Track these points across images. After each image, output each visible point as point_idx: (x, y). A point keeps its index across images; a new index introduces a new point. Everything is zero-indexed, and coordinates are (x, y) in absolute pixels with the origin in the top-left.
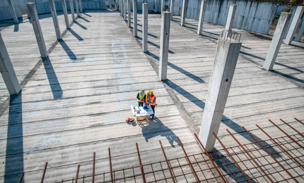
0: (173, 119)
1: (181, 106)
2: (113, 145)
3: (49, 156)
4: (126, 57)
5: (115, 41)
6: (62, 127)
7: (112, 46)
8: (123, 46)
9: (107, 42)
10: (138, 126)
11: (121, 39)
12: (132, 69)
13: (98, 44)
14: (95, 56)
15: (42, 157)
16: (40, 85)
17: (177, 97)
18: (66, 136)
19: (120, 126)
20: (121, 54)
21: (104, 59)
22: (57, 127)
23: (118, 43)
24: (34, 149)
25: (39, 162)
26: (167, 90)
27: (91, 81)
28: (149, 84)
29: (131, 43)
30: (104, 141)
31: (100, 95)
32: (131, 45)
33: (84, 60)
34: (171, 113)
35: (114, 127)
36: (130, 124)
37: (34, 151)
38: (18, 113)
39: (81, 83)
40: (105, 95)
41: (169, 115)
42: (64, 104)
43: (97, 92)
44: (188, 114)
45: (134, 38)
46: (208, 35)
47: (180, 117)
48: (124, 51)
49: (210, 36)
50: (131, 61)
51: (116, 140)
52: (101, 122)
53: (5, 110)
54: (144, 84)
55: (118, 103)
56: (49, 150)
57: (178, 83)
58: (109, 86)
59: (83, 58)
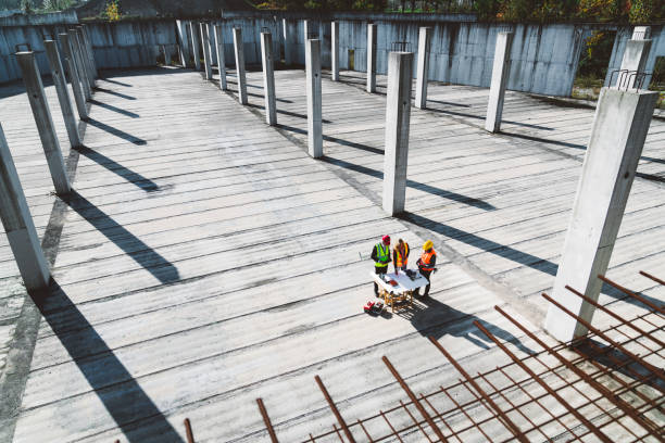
0: (468, 293)
1: (466, 263)
2: (363, 364)
3: (222, 412)
4: (279, 173)
5: (227, 139)
6: (218, 345)
7: (228, 151)
8: (255, 148)
9: (210, 142)
10: (395, 316)
11: (240, 133)
12: (309, 199)
13: (187, 150)
14: (199, 176)
15: (208, 417)
16: (94, 260)
17: (447, 246)
18: (238, 363)
19: (354, 322)
20: (262, 167)
21: (224, 181)
22: (204, 348)
23: (238, 143)
24: (178, 404)
25: (209, 429)
26: (418, 234)
27: (226, 235)
29: (267, 140)
30: (338, 358)
31: (266, 263)
33: (174, 191)
34: (454, 281)
35: (342, 326)
36: (376, 315)
37: (179, 407)
38: (78, 330)
39: (201, 242)
40: (281, 262)
41: (451, 285)
42: (191, 295)
43: (257, 258)
44: (492, 276)
45: (272, 129)
46: (440, 107)
47: (478, 287)
48: (264, 159)
49: (450, 110)
50: (298, 179)
51: (364, 354)
52: (307, 321)
53: (37, 327)
54: (356, 227)
55: (318, 275)
56: (215, 399)
57: (434, 216)
58: (276, 242)
59: (171, 186)
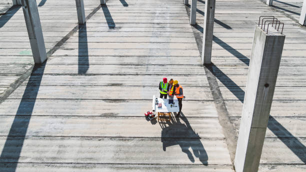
0: (206, 123)
1: (221, 104)
2: (120, 146)
3: (46, 146)
4: (169, 29)
5: (161, 9)
6: (72, 111)
7: (157, 15)
8: (169, 15)
9: (152, 9)
10: (158, 125)
11: (168, 7)
12: (171, 46)
13: (141, 11)
14: (134, 25)
15: (39, 146)
16: (67, 55)
17: (219, 90)
18: (72, 123)
19: (136, 120)
20: (163, 25)
21: (143, 30)
22: (67, 110)
23: (164, 12)
24: (34, 134)
25: (33, 152)
26: (209, 78)
27: (121, 56)
28: (187, 67)
30: (111, 138)
31: (124, 75)
32: (177, 15)
33: (120, 30)
34: (205, 113)
35: (129, 120)
36: (148, 120)
37: (33, 136)
38: (35, 86)
39: (109, 57)
40: (131, 76)
41: (202, 115)
42: (84, 82)
43: (123, 71)
44: (230, 118)
45: (185, 6)
46: (281, 6)
47: (217, 121)
48: (168, 21)
49: (286, 8)
50: (174, 34)
51: (125, 140)
52: (115, 111)
53: (25, 80)
54: (180, 67)
55: (142, 88)
56: (48, 138)
57: (225, 70)
58: (138, 65)
59: (120, 28)
